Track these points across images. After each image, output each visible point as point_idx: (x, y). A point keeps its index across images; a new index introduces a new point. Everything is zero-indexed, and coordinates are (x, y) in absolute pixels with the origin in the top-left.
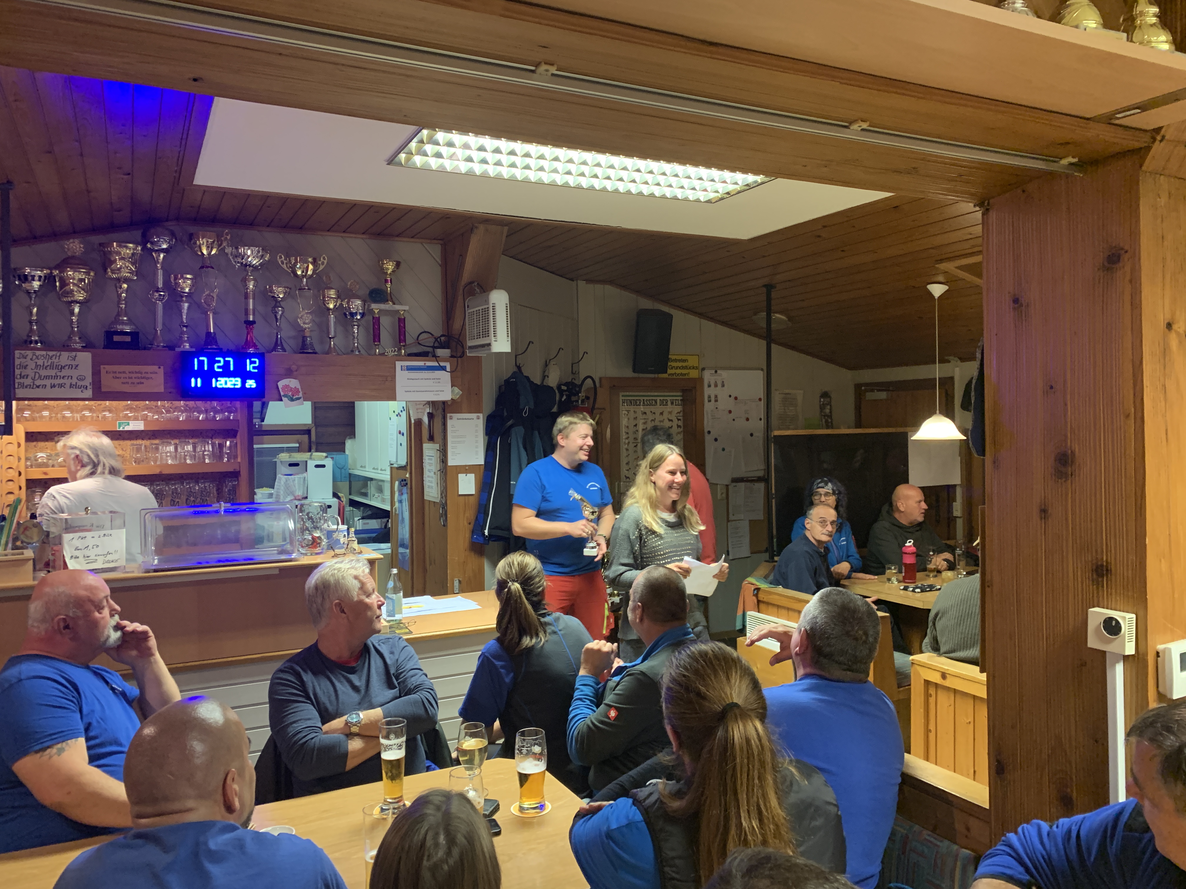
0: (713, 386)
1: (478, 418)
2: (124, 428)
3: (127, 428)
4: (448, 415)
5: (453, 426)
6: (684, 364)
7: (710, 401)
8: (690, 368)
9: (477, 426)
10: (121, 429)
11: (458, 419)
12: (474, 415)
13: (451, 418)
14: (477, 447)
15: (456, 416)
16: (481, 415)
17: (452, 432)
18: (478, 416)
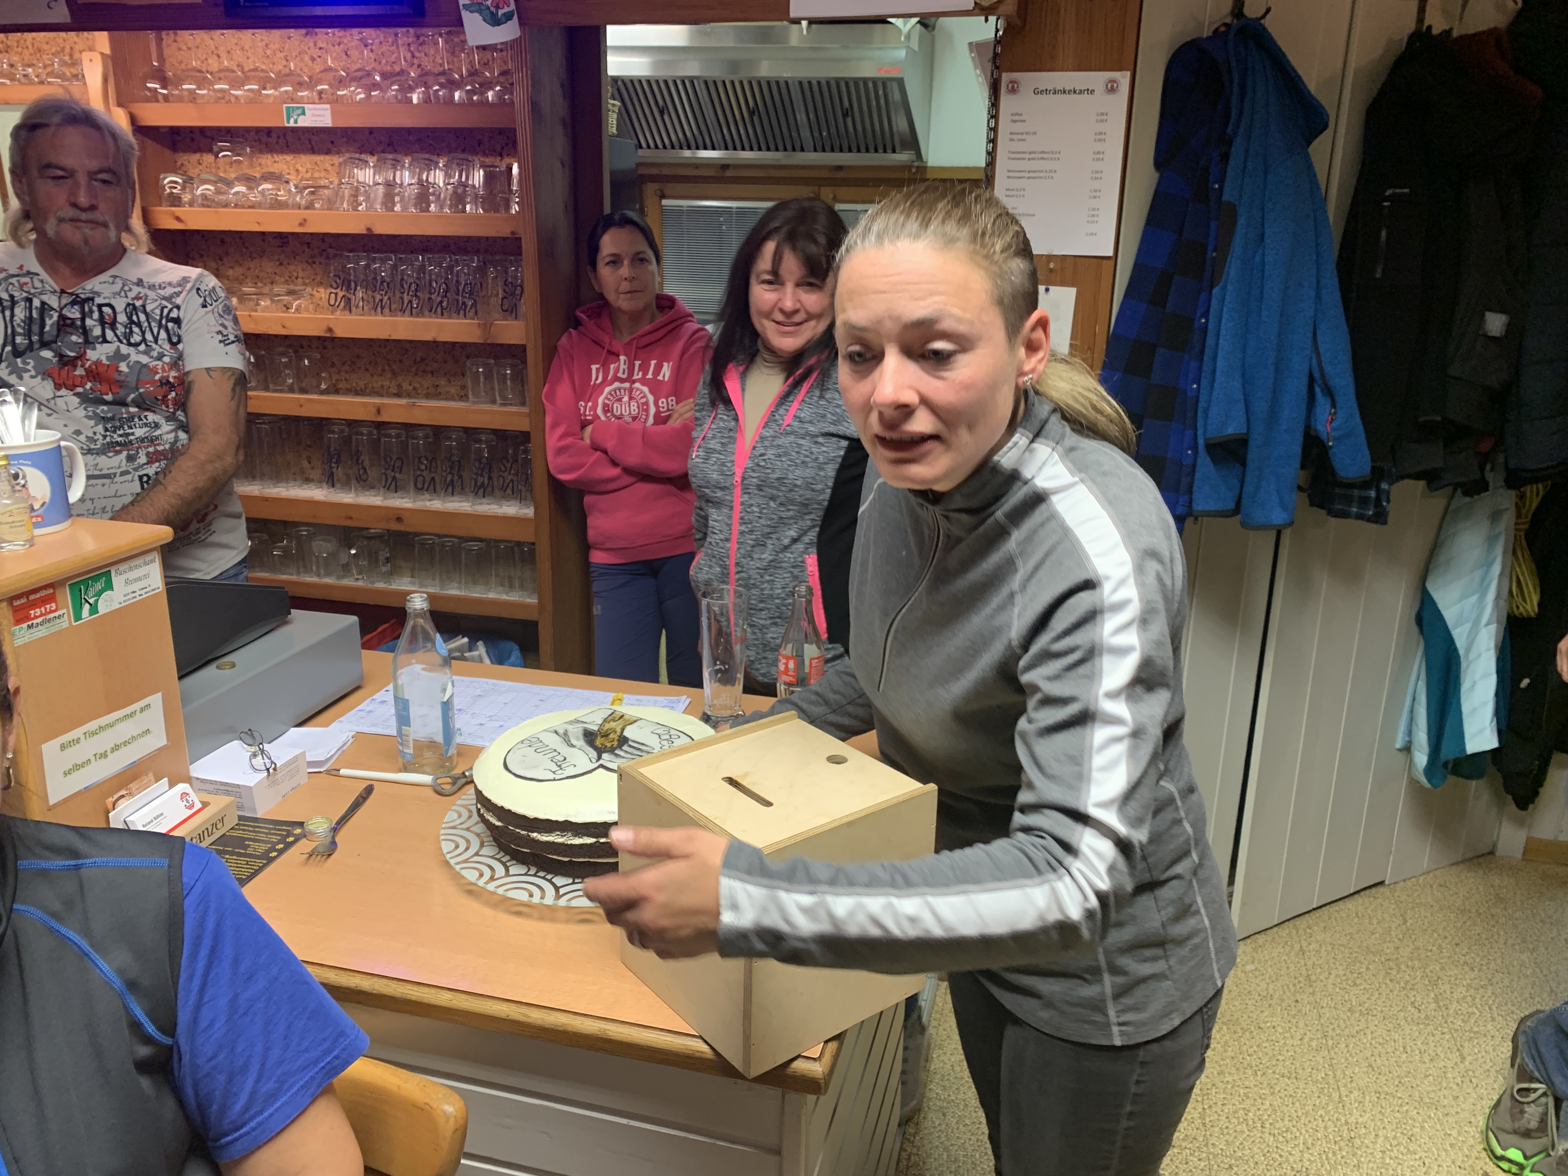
1: (1112, 88)
2: (296, 122)
3: (304, 122)
4: (1006, 77)
5: (1017, 118)
9: (1102, 117)
10: (292, 124)
11: (1037, 92)
12: (1097, 79)
13: (1013, 91)
14: (1095, 194)
15: (1029, 79)
16: (1123, 78)
17: (1014, 137)
18: (1113, 81)
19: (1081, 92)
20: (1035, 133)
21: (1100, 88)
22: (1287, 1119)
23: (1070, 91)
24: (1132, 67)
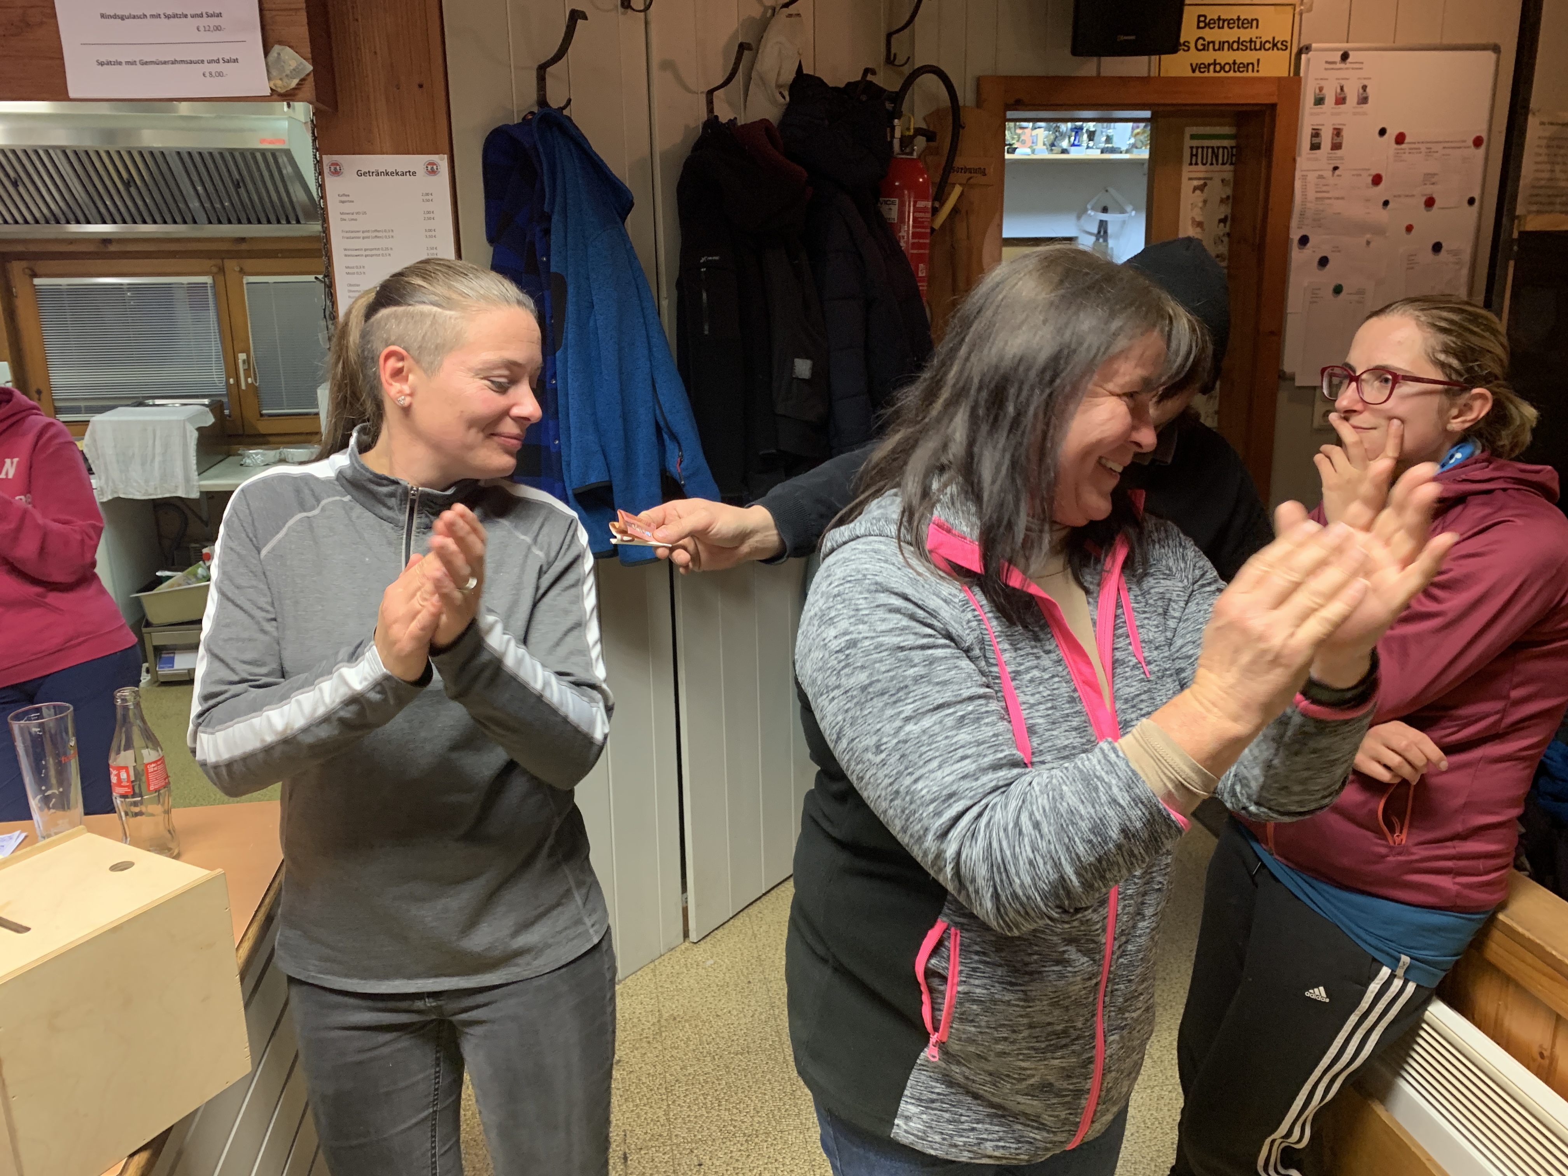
0: (1330, 100)
1: (432, 170)
4: (328, 160)
5: (344, 199)
6: (1245, 35)
7: (1315, 147)
8: (1262, 46)
9: (427, 197)
11: (360, 174)
12: (417, 162)
13: (337, 173)
15: (351, 162)
16: (442, 162)
17: (344, 217)
18: (432, 164)
19: (403, 174)
20: (365, 213)
21: (421, 170)
22: (740, 1091)
23: (392, 173)
24: (447, 149)
